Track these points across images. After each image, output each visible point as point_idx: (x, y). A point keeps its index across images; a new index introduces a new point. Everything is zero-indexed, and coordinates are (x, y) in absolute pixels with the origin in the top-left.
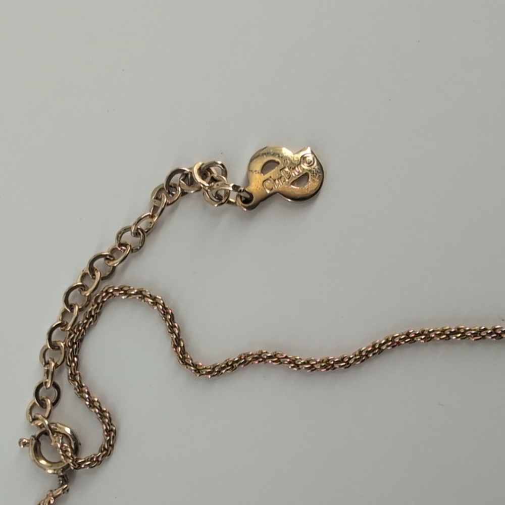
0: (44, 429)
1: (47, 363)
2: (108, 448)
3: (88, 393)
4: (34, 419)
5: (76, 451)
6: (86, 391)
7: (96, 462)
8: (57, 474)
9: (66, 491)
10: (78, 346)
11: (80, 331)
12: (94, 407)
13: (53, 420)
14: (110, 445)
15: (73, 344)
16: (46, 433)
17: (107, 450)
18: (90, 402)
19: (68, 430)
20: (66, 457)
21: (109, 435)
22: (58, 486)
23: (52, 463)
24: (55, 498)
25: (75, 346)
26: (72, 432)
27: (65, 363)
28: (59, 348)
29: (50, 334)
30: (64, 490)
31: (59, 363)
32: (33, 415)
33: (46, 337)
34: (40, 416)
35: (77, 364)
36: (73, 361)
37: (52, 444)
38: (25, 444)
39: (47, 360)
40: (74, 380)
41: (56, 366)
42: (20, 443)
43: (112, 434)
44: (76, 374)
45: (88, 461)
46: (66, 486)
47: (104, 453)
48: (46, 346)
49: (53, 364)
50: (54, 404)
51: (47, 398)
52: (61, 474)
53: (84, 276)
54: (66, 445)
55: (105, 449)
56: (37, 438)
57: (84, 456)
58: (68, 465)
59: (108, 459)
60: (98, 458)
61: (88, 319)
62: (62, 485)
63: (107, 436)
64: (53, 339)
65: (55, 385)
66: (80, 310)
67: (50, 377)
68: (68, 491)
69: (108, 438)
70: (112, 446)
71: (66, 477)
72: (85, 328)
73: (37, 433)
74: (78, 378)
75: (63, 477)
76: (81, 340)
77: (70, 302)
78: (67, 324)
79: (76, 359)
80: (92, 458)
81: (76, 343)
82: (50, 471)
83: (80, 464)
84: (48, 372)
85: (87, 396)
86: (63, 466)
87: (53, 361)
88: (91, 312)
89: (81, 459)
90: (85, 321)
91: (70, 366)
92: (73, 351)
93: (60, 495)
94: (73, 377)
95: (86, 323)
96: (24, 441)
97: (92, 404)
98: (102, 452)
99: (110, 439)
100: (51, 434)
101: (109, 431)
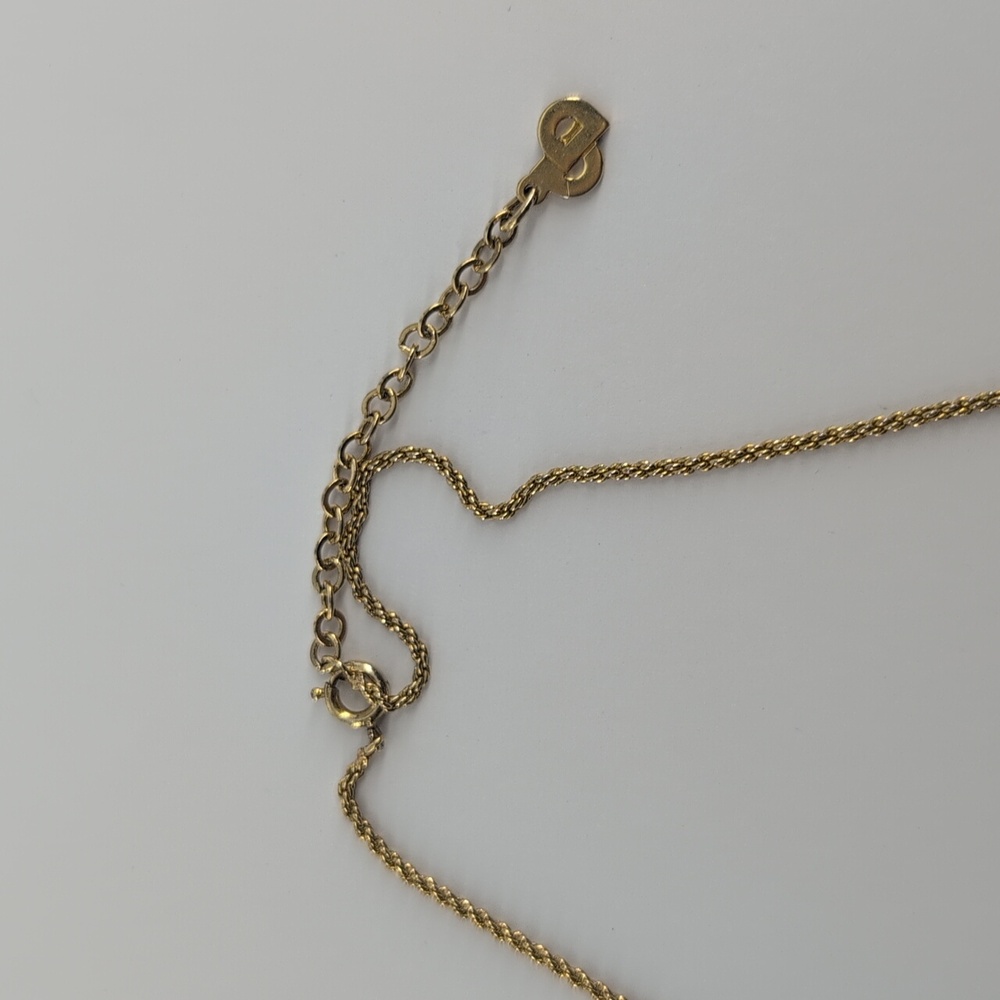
0: (337, 673)
1: (322, 589)
2: (423, 673)
3: (383, 609)
4: (323, 665)
5: (384, 688)
6: (380, 606)
7: (414, 695)
8: (365, 725)
9: (380, 746)
10: (356, 552)
11: (351, 532)
12: (393, 625)
13: (346, 657)
14: (425, 669)
15: (349, 550)
16: (341, 677)
17: (423, 675)
18: (386, 619)
19: (368, 669)
20: (375, 699)
21: (419, 656)
22: (368, 741)
23: (357, 715)
24: (368, 757)
25: (352, 553)
26: (374, 669)
27: (346, 580)
28: (333, 566)
29: (318, 551)
30: (377, 745)
31: (337, 586)
32: (320, 659)
33: (313, 557)
34: (328, 659)
35: (361, 576)
36: (355, 573)
37: (354, 687)
38: (319, 696)
39: (322, 584)
40: (361, 596)
41: (335, 590)
42: (312, 694)
43: (423, 654)
44: (362, 588)
45: (403, 696)
46: (379, 739)
47: (420, 680)
48: (316, 568)
49: (330, 589)
50: (341, 638)
51: (330, 633)
52: (371, 725)
53: (338, 469)
54: (370, 684)
55: (419, 676)
56: (333, 685)
57: (395, 692)
58: (380, 710)
59: (426, 688)
60: (413, 690)
61: (357, 515)
62: (375, 738)
63: (417, 658)
64: (323, 558)
65: (337, 614)
66: (344, 512)
67: (329, 605)
68: (382, 745)
69: (419, 660)
70: (427, 669)
71: (377, 726)
72: (356, 527)
73: (332, 679)
74: (366, 593)
75: (373, 728)
76: (357, 543)
77: (331, 505)
78: (335, 533)
79: (357, 569)
80: (407, 692)
81: (352, 549)
82: (357, 724)
83: (394, 703)
84: (325, 599)
85: (382, 612)
86: (371, 714)
87: (330, 584)
88: (357, 506)
89: (393, 696)
90: (354, 519)
91: (353, 580)
92: (352, 559)
93: (373, 752)
94: (359, 593)
95: (356, 521)
96: (317, 691)
97: (390, 622)
98: (416, 680)
99: (421, 662)
100: (348, 676)
101: (418, 652)
